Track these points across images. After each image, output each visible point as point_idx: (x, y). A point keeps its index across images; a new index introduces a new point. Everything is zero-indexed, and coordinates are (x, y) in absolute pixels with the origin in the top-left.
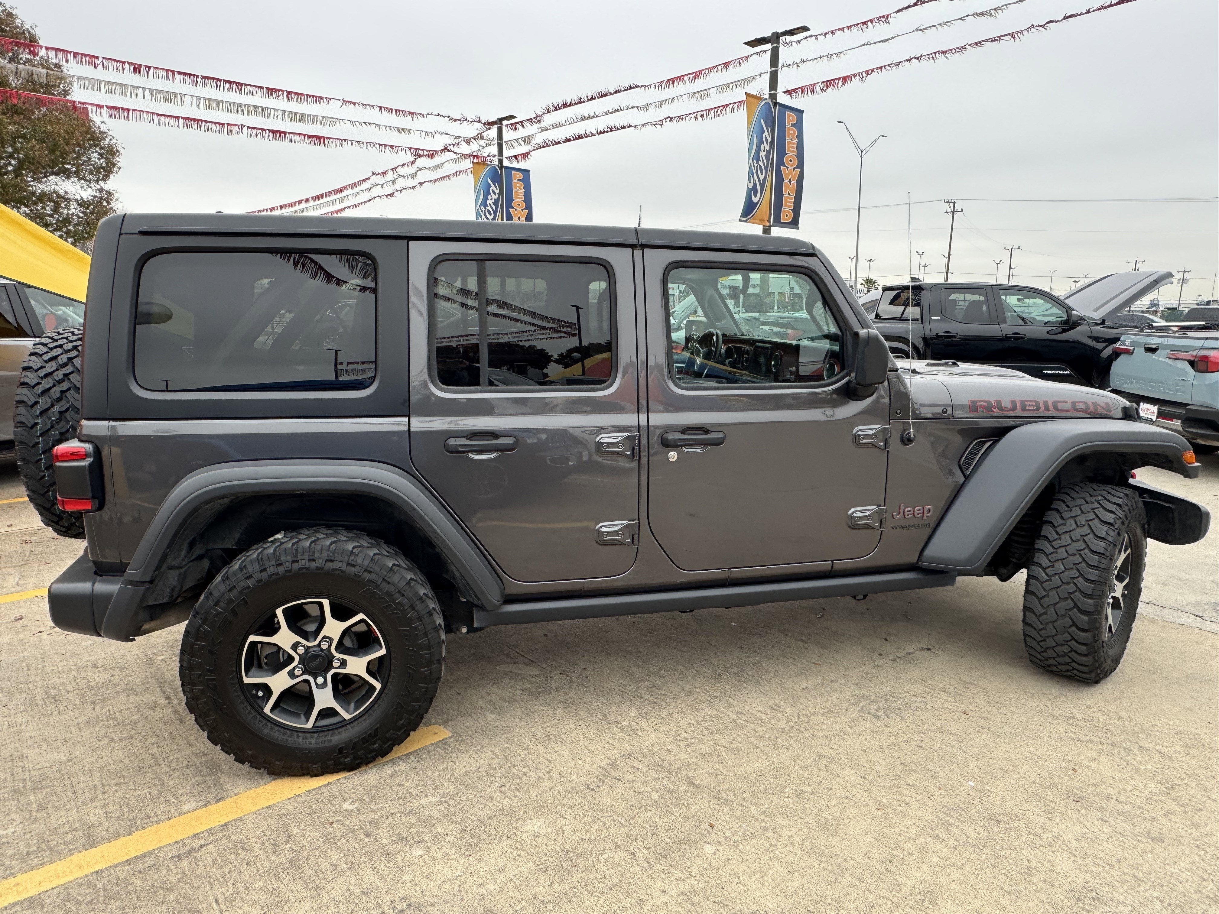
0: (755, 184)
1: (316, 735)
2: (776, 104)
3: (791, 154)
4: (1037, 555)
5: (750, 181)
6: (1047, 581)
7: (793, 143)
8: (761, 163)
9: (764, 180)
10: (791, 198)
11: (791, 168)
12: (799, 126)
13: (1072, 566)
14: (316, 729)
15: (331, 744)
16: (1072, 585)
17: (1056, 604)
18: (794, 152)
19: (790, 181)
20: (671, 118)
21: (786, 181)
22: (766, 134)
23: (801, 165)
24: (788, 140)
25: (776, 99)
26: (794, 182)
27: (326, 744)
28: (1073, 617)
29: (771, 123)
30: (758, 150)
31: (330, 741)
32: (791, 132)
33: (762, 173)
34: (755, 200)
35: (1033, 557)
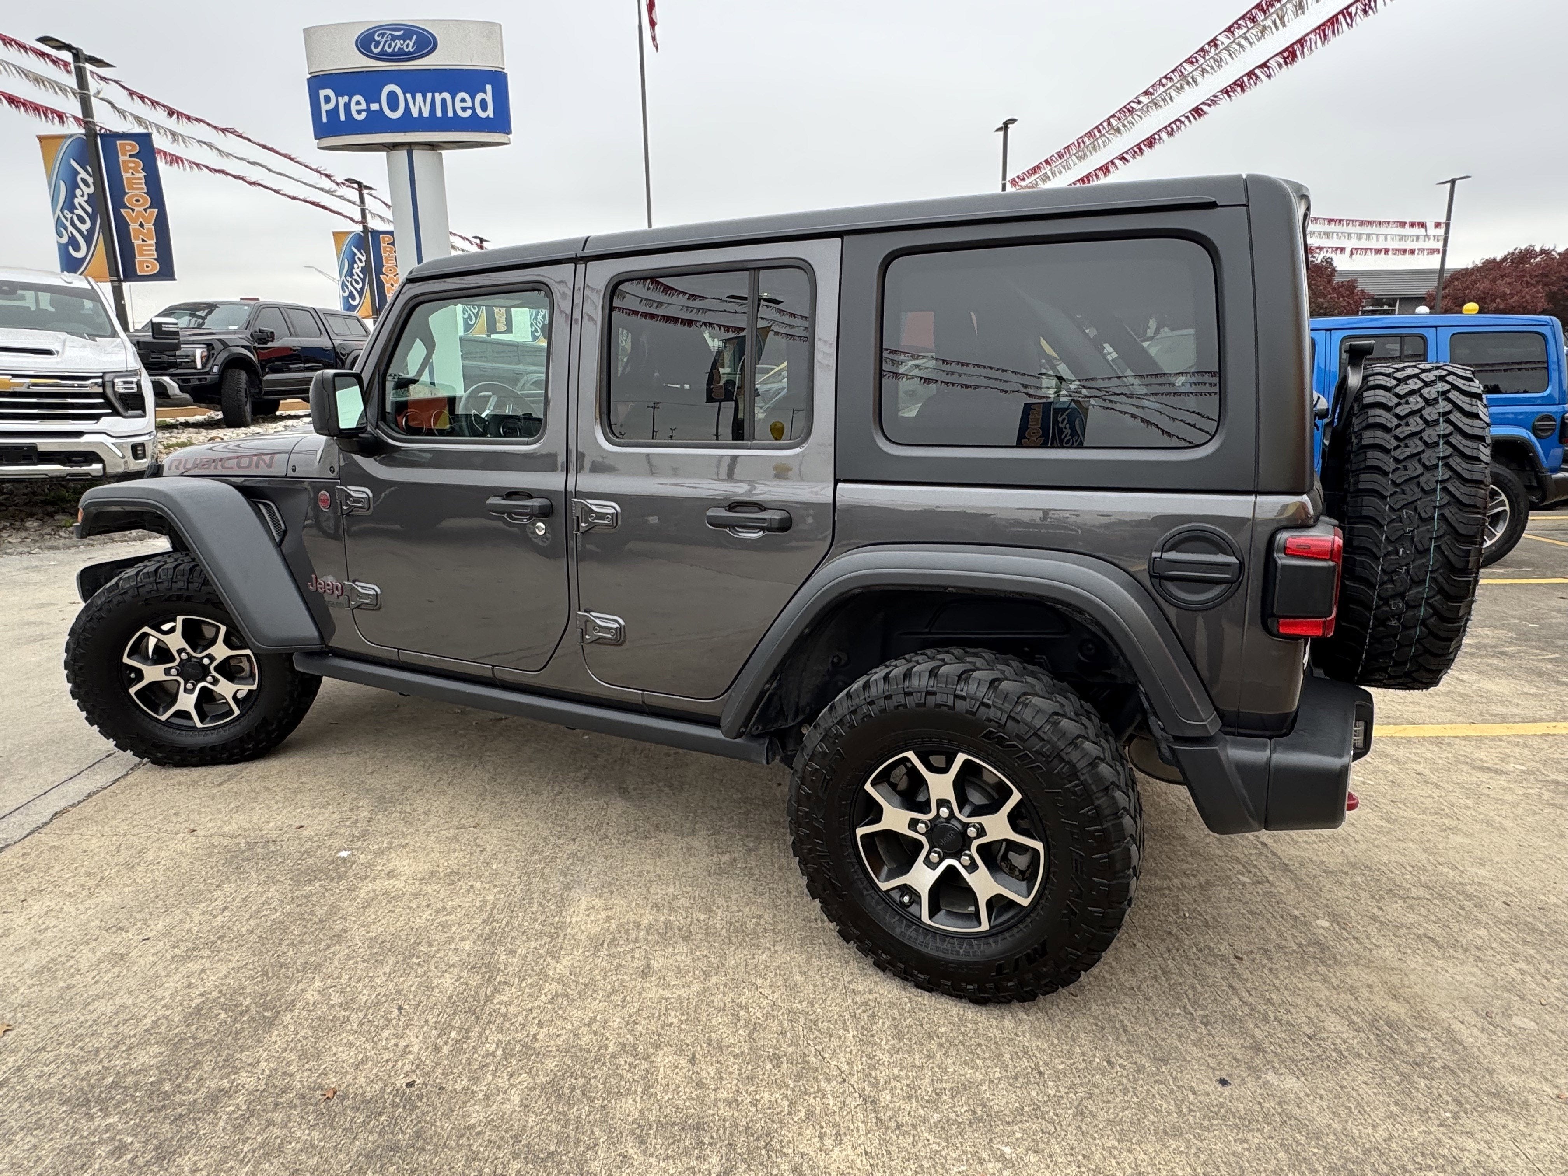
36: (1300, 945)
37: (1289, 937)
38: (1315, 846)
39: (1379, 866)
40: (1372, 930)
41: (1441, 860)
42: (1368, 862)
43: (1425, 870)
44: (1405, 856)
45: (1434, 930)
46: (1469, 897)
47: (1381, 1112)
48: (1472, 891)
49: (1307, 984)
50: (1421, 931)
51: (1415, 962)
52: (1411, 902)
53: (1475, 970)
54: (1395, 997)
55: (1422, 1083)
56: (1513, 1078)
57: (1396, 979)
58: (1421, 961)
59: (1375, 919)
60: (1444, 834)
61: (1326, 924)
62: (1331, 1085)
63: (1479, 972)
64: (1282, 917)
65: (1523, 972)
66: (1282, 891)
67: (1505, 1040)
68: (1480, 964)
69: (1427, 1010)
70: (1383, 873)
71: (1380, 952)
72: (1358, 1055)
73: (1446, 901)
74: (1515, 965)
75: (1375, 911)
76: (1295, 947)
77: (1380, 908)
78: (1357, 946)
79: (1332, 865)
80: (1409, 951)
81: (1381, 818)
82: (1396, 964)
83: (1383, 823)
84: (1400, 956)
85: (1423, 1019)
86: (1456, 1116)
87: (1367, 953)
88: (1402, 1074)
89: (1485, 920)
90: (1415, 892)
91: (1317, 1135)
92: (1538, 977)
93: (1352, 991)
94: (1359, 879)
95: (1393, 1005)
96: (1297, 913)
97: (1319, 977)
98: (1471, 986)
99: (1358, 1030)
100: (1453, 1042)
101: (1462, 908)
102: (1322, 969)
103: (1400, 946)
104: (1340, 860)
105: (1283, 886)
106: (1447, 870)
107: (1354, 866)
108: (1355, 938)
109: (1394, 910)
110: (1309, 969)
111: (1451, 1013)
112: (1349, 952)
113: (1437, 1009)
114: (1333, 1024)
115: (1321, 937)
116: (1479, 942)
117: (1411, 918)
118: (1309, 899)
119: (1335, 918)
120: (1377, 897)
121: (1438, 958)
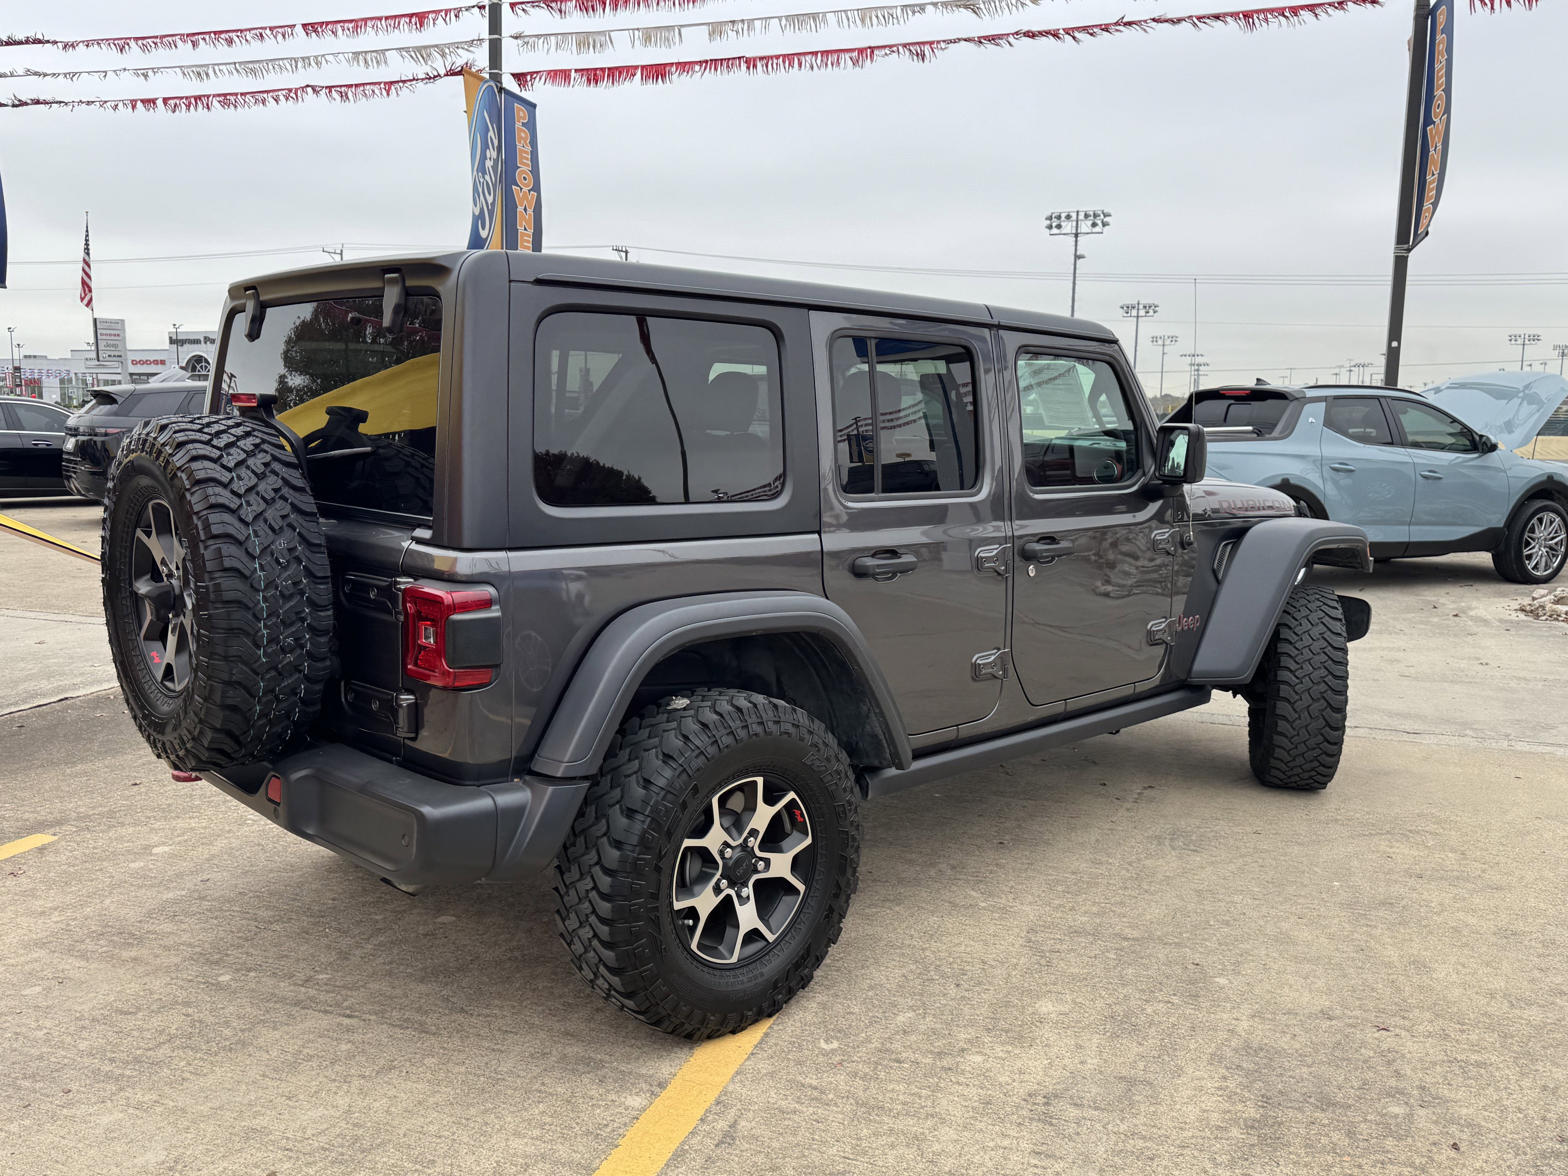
0: (482, 210)
1: (745, 970)
2: (501, 89)
3: (524, 168)
4: (1282, 659)
5: (476, 206)
6: (1298, 684)
7: (526, 153)
8: (487, 177)
9: (493, 204)
10: (528, 236)
11: (525, 189)
12: (531, 125)
13: (1319, 665)
14: (744, 963)
15: (765, 977)
16: (1323, 684)
17: (1309, 707)
18: (527, 165)
19: (525, 210)
20: (314, 88)
21: (520, 209)
22: (491, 133)
23: (537, 188)
24: (519, 146)
25: (501, 83)
26: (530, 211)
27: (760, 980)
28: (1326, 717)
29: (496, 117)
30: (483, 158)
31: (762, 974)
32: (523, 135)
33: (490, 194)
34: (484, 234)
35: (1280, 662)
36: (227, 955)
37: (240, 955)
38: (300, 1043)
39: (219, 1058)
40: (182, 995)
41: (159, 1109)
42: (233, 1056)
43: (170, 1084)
44: (202, 1090)
45: (129, 1023)
46: (108, 1076)
47: (112, 909)
48: (109, 1087)
49: (201, 937)
50: (140, 1015)
51: (134, 988)
52: (163, 1038)
53: (80, 1009)
54: (135, 959)
55: (94, 928)
56: (35, 955)
57: (140, 970)
58: (128, 991)
59: (187, 1004)
60: (175, 1154)
61: (221, 979)
62: (147, 904)
63: (76, 1008)
64: (260, 965)
65: (39, 1028)
66: (282, 984)
67: (45, 973)
68: (78, 1015)
69: (108, 962)
70: (208, 1052)
71: (164, 982)
72: (140, 922)
73: (131, 1058)
74: (46, 1031)
75: (190, 1011)
76: (229, 952)
77: (187, 1015)
78: (185, 976)
79: (264, 1031)
80: (142, 993)
81: (264, 1131)
82: (146, 979)
83: (256, 1123)
84: (146, 986)
85: (109, 957)
86: (68, 925)
87: (174, 975)
88: (109, 926)
89: (85, 1059)
90: (165, 1050)
91: (140, 887)
92: (24, 1030)
93: (167, 948)
94: (227, 1032)
95: (133, 954)
96: (252, 974)
97: (196, 944)
98: (80, 995)
99: (148, 932)
100: (84, 956)
101: (112, 1060)
102: (198, 950)
103: (151, 994)
104: (261, 1041)
105: (285, 988)
106: (146, 1099)
107: (244, 1044)
108: (191, 981)
109: (175, 1021)
110: (207, 945)
111: (90, 969)
112: (187, 969)
113: (102, 966)
114: (167, 927)
115: (216, 968)
116: (85, 1034)
117: (156, 1022)
118: (253, 990)
119: (219, 987)
120: (198, 1025)
121: (115, 1001)
